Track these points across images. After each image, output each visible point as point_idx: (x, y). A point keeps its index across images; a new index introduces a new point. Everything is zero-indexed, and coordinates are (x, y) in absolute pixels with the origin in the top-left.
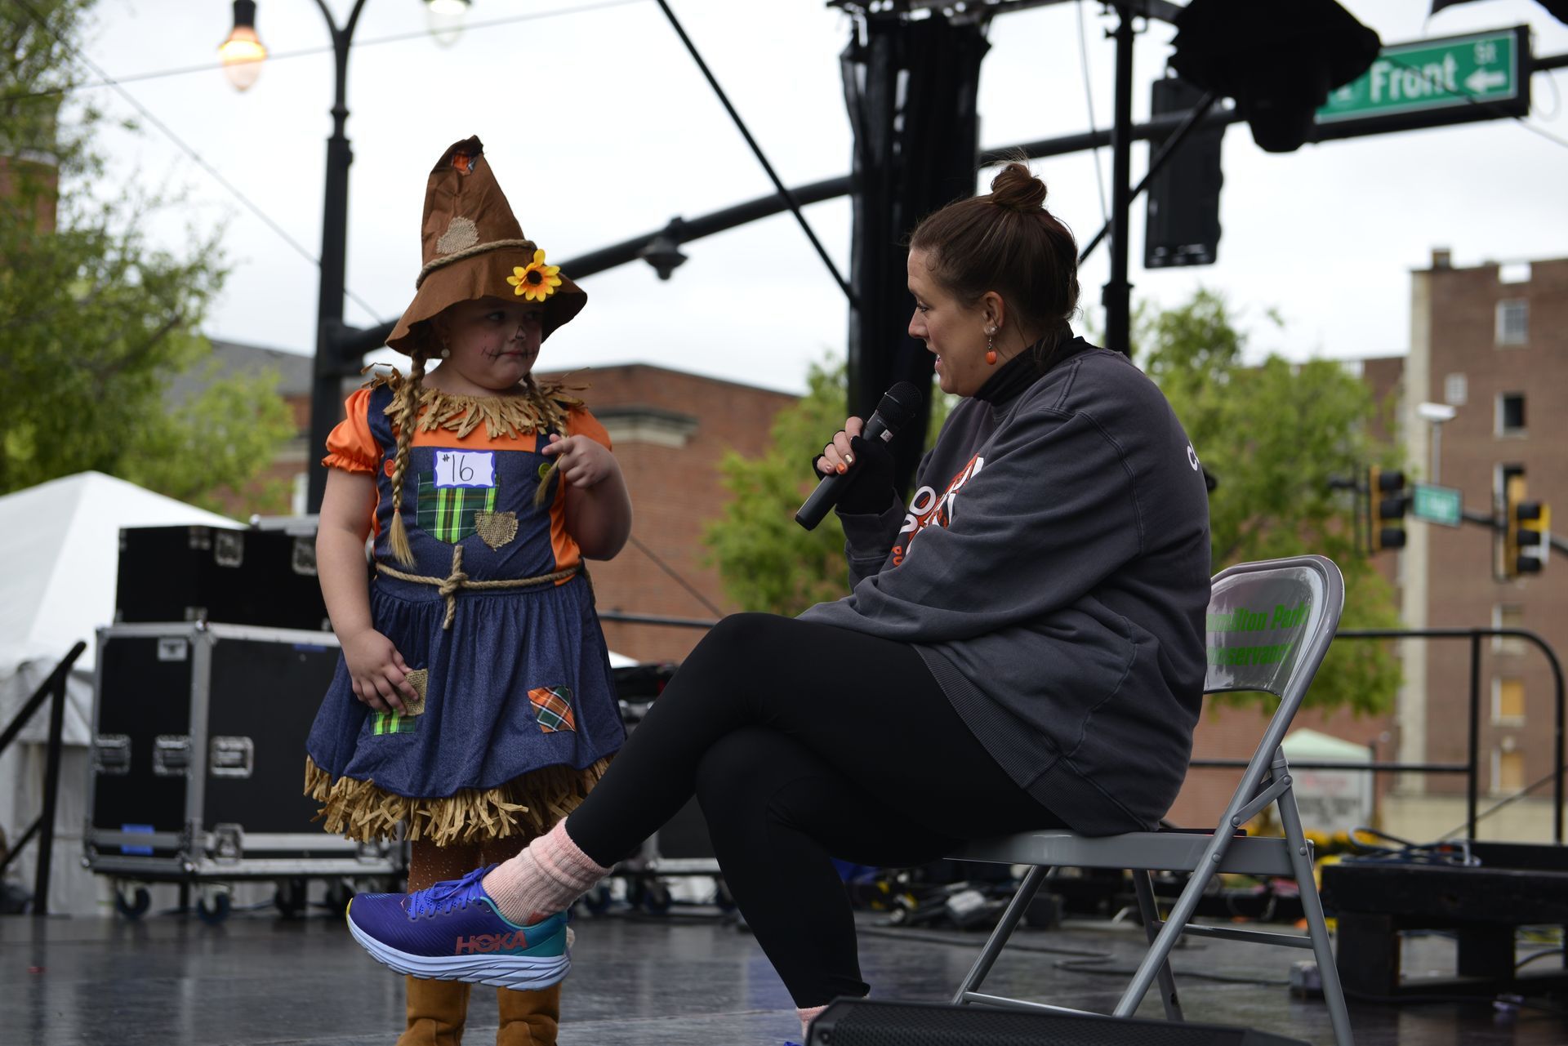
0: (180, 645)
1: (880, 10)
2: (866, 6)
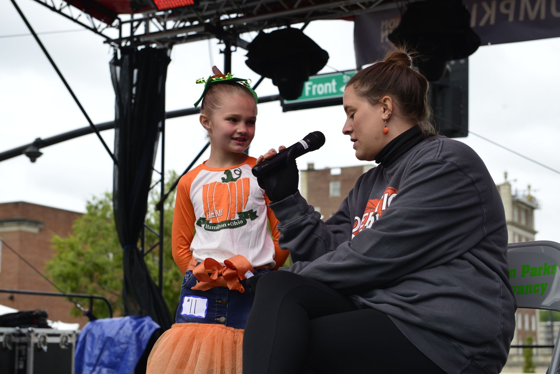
1: (126, 46)
2: (120, 44)
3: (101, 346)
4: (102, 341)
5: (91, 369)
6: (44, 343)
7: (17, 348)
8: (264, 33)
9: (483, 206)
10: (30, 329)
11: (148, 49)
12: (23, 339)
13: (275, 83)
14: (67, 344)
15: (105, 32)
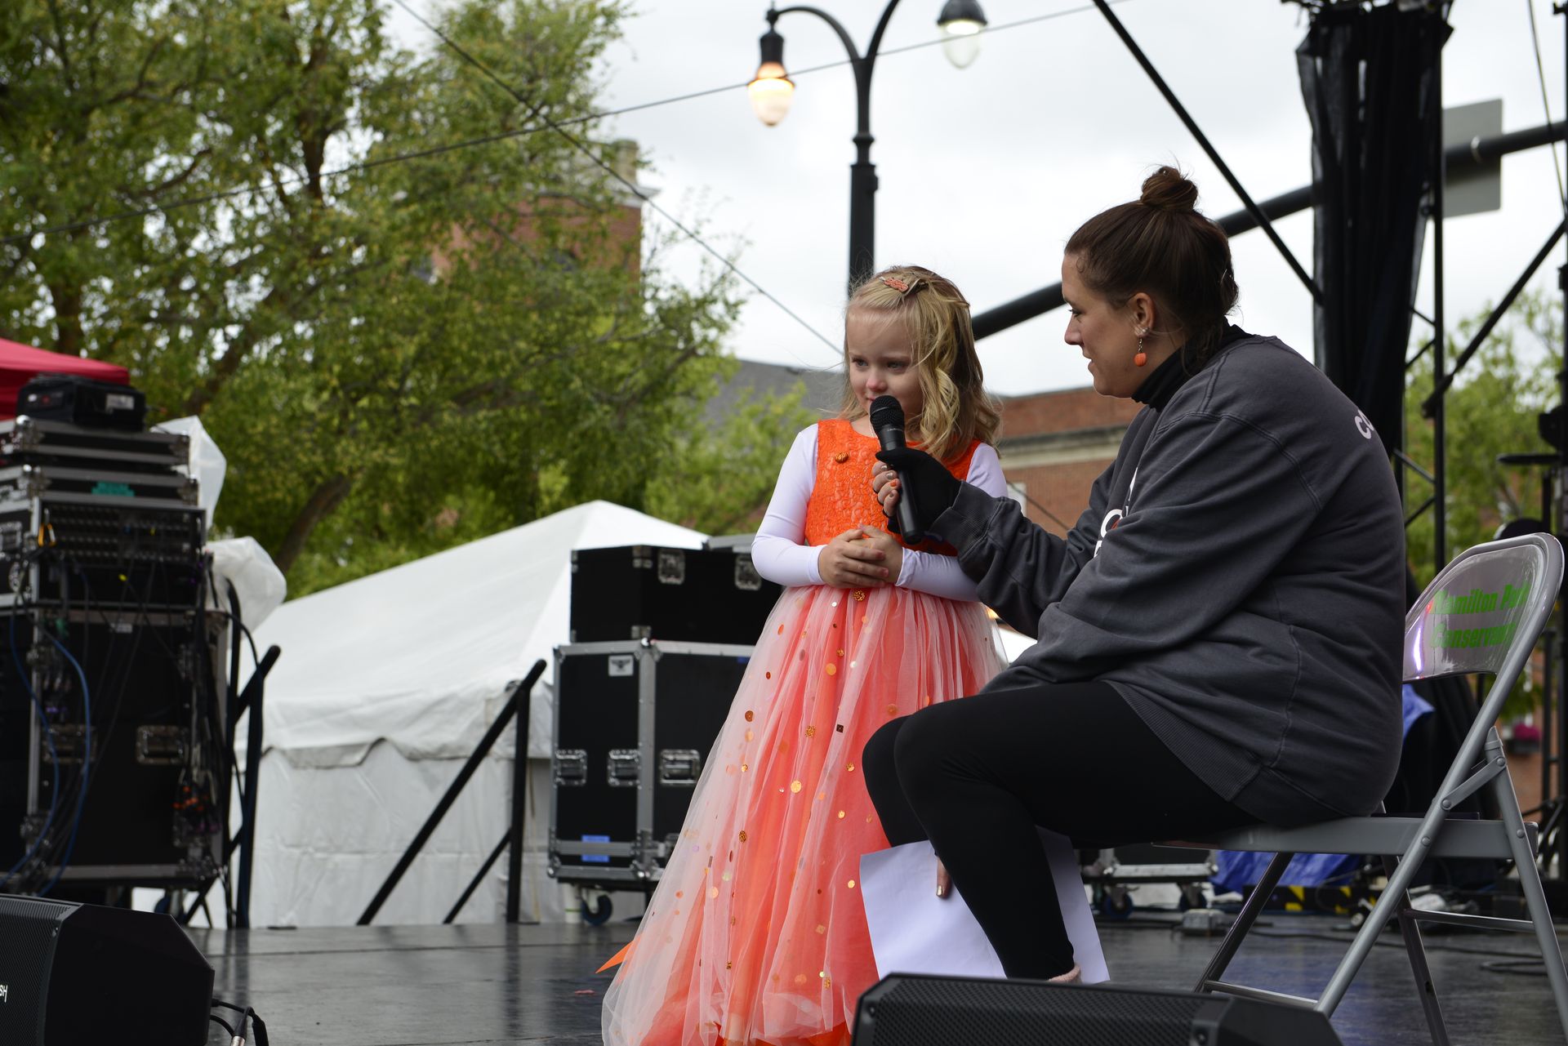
0: (628, 662)
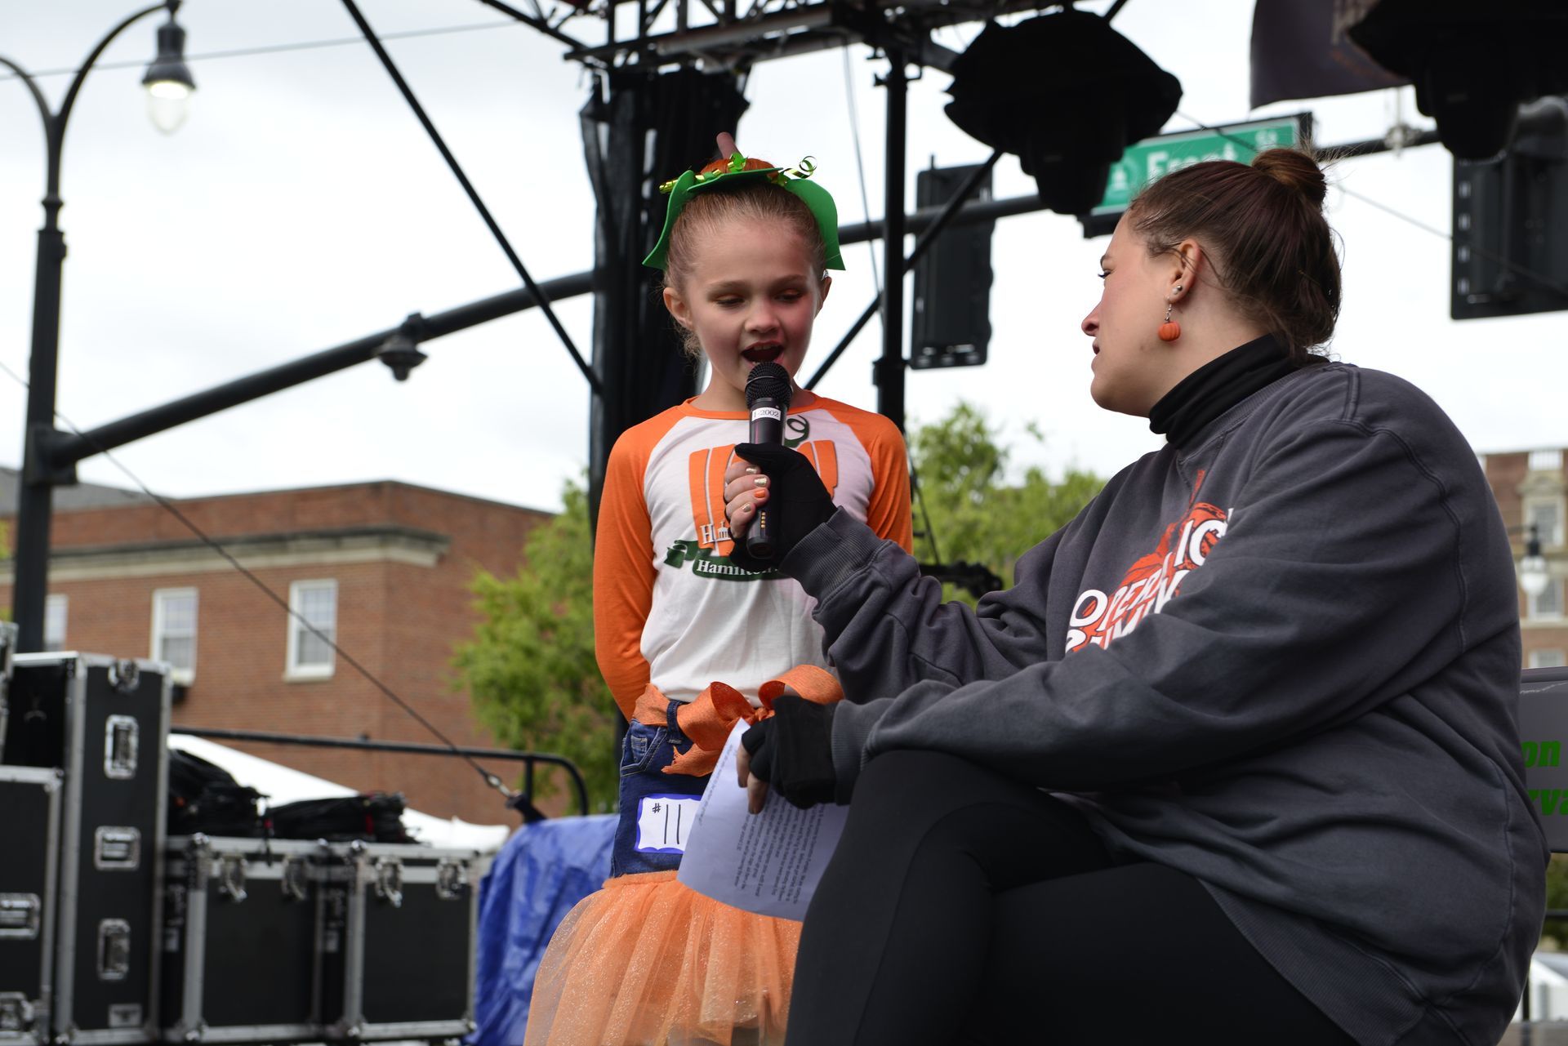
1: (625, 63)
2: (609, 61)
3: (553, 892)
4: (556, 878)
5: (526, 953)
6: (394, 882)
7: (321, 896)
8: (998, 26)
9: (1461, 566)
10: (355, 844)
11: (688, 72)
12: (338, 872)
13: (1027, 168)
14: (456, 887)
15: (566, 30)
